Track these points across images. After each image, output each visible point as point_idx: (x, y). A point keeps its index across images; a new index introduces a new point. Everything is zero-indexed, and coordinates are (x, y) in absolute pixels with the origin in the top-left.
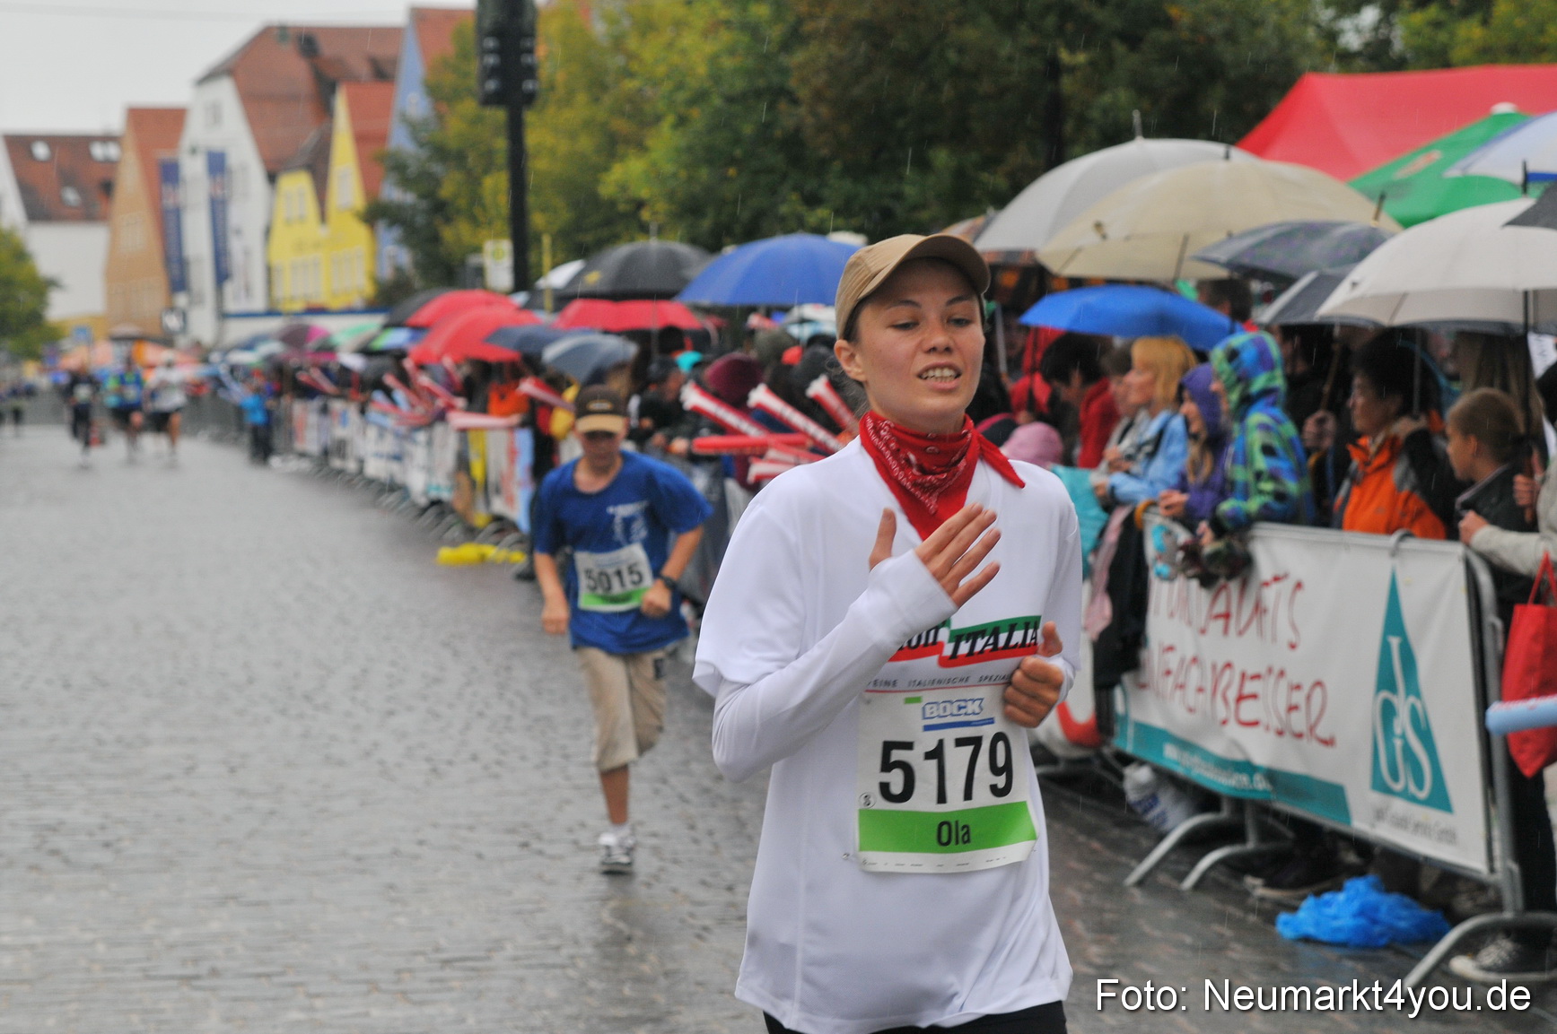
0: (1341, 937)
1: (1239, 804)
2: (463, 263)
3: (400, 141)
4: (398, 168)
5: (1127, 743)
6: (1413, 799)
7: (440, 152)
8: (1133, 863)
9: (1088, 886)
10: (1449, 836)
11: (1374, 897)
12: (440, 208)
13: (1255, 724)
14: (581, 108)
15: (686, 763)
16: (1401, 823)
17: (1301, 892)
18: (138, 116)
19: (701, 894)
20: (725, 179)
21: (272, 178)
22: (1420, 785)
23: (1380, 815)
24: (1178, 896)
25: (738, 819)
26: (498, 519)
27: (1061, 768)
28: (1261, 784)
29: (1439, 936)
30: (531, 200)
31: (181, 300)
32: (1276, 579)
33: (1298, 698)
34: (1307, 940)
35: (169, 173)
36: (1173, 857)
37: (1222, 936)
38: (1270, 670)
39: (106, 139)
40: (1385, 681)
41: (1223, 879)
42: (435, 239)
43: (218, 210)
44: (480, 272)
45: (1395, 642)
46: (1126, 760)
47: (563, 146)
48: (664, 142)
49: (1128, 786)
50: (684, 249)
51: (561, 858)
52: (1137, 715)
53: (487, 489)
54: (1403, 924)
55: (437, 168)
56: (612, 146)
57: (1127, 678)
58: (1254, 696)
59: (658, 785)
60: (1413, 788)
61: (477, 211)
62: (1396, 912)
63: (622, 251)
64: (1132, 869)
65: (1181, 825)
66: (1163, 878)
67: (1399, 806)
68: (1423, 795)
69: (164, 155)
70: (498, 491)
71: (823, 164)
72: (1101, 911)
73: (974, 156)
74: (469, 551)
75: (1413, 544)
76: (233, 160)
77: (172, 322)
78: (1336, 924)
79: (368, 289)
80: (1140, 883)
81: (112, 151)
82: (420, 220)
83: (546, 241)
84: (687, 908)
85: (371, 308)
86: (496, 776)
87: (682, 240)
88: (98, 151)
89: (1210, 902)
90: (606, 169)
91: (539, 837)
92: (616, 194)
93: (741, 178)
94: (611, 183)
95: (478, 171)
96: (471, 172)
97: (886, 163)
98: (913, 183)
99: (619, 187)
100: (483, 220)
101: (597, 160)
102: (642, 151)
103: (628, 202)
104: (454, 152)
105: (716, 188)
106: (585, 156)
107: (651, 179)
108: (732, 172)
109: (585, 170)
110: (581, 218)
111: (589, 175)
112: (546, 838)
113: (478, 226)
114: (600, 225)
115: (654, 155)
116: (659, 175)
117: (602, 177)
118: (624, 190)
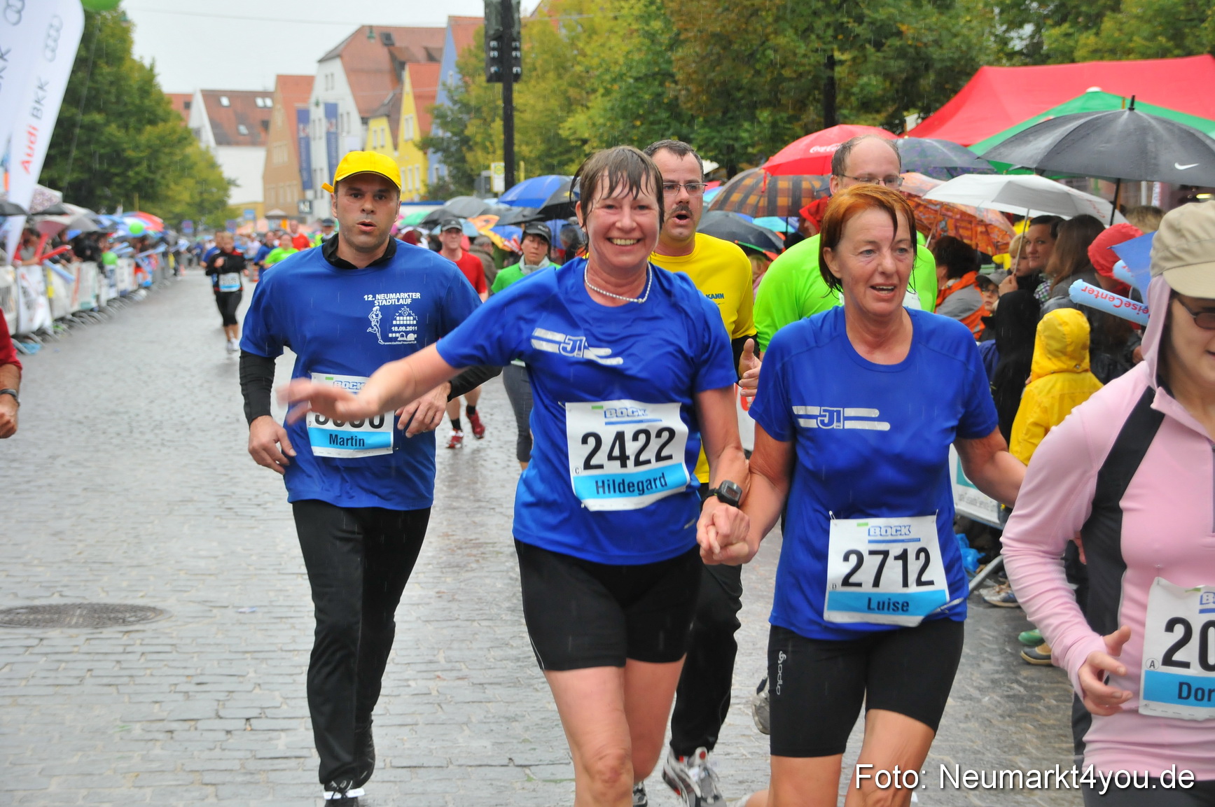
2: (479, 175)
3: (443, 101)
4: (441, 117)
7: (466, 107)
12: (466, 141)
14: (551, 82)
18: (283, 80)
20: (634, 127)
21: (365, 121)
30: (517, 137)
31: (309, 194)
35: (303, 117)
39: (264, 94)
42: (463, 160)
43: (332, 140)
44: (488, 179)
47: (540, 105)
48: (598, 103)
55: (465, 117)
56: (570, 105)
61: (488, 144)
69: (300, 105)
71: (693, 118)
73: (784, 115)
76: (341, 110)
77: (305, 208)
79: (423, 191)
81: (269, 102)
82: (453, 149)
83: (522, 165)
85: (424, 201)
88: (260, 102)
90: (564, 121)
91: (501, 505)
92: (570, 135)
93: (644, 126)
94: (567, 128)
95: (489, 120)
96: (485, 120)
97: (731, 118)
98: (747, 131)
99: (572, 131)
100: (491, 149)
101: (559, 114)
102: (585, 109)
103: (577, 140)
104: (475, 107)
105: (628, 133)
106: (553, 111)
107: (590, 126)
108: (638, 123)
109: (553, 120)
110: (550, 149)
111: (555, 122)
112: (505, 505)
113: (488, 153)
114: (561, 153)
115: (592, 112)
116: (594, 125)
117: (561, 125)
118: (574, 133)
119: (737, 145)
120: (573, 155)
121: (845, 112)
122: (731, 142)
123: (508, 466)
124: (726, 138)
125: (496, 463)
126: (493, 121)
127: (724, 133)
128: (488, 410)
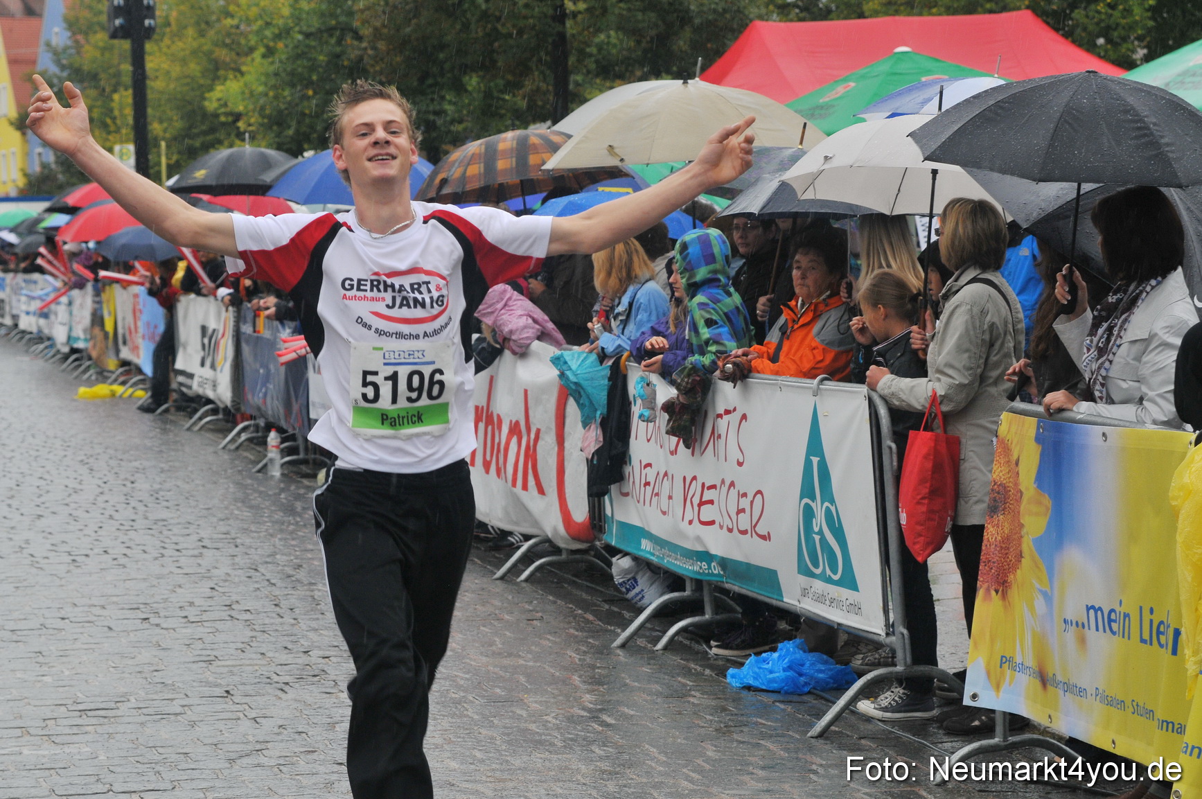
0: (775, 686)
1: (699, 584)
3: (46, 66)
5: (612, 538)
6: (829, 581)
7: (76, 73)
8: (619, 631)
9: (584, 648)
10: (855, 608)
11: (800, 655)
13: (712, 523)
14: (190, 41)
15: (273, 555)
16: (820, 599)
17: (748, 652)
19: (283, 657)
20: (305, 97)
22: (835, 571)
23: (805, 592)
24: (652, 655)
25: (313, 597)
26: (125, 363)
27: (564, 556)
28: (716, 570)
29: (849, 684)
30: (150, 111)
32: (727, 412)
33: (745, 503)
34: (749, 688)
36: (648, 625)
37: (685, 685)
38: (723, 482)
40: (807, 491)
41: (687, 642)
45: (815, 460)
46: (614, 551)
47: (176, 71)
48: (256, 68)
49: (614, 571)
50: (272, 153)
51: (174, 629)
52: (620, 516)
53: (116, 341)
54: (821, 675)
56: (216, 70)
57: (614, 488)
58: (711, 502)
59: (252, 573)
60: (828, 572)
61: (109, 121)
62: (818, 668)
63: (223, 153)
64: (618, 635)
65: (655, 600)
66: (641, 642)
67: (818, 585)
68: (836, 577)
70: (125, 343)
72: (593, 667)
73: (501, 82)
74: (102, 389)
75: (831, 385)
78: (771, 676)
79: (21, 182)
80: (623, 646)
83: (163, 144)
84: (273, 668)
86: (124, 567)
87: (269, 146)
89: (675, 659)
90: (211, 89)
91: (156, 614)
92: (218, 108)
93: (318, 96)
94: (214, 99)
95: (108, 89)
96: (104, 90)
97: (431, 86)
98: (450, 102)
99: (222, 102)
100: (112, 128)
101: (202, 81)
102: (238, 75)
103: (226, 114)
104: (89, 72)
105: (297, 105)
106: (193, 78)
107: (247, 95)
108: (310, 93)
109: (193, 89)
110: (190, 128)
111: (198, 93)
112: (162, 614)
113: (109, 133)
114: (205, 133)
115: (248, 78)
116: (252, 94)
117: (207, 95)
118: (225, 105)
119: (439, 122)
120: (221, 135)
121: (579, 78)
122: (432, 117)
123: (163, 556)
124: (427, 112)
125: (145, 552)
126: (115, 91)
127: (424, 108)
128: (128, 476)
